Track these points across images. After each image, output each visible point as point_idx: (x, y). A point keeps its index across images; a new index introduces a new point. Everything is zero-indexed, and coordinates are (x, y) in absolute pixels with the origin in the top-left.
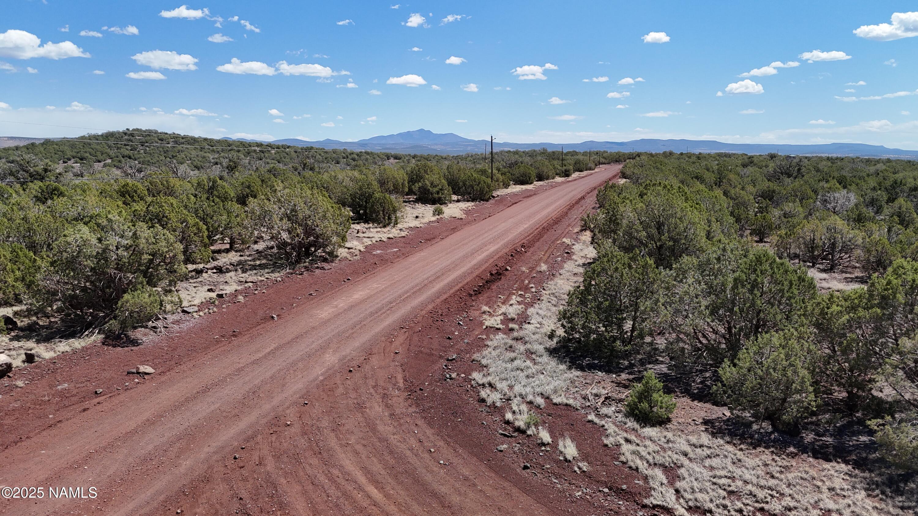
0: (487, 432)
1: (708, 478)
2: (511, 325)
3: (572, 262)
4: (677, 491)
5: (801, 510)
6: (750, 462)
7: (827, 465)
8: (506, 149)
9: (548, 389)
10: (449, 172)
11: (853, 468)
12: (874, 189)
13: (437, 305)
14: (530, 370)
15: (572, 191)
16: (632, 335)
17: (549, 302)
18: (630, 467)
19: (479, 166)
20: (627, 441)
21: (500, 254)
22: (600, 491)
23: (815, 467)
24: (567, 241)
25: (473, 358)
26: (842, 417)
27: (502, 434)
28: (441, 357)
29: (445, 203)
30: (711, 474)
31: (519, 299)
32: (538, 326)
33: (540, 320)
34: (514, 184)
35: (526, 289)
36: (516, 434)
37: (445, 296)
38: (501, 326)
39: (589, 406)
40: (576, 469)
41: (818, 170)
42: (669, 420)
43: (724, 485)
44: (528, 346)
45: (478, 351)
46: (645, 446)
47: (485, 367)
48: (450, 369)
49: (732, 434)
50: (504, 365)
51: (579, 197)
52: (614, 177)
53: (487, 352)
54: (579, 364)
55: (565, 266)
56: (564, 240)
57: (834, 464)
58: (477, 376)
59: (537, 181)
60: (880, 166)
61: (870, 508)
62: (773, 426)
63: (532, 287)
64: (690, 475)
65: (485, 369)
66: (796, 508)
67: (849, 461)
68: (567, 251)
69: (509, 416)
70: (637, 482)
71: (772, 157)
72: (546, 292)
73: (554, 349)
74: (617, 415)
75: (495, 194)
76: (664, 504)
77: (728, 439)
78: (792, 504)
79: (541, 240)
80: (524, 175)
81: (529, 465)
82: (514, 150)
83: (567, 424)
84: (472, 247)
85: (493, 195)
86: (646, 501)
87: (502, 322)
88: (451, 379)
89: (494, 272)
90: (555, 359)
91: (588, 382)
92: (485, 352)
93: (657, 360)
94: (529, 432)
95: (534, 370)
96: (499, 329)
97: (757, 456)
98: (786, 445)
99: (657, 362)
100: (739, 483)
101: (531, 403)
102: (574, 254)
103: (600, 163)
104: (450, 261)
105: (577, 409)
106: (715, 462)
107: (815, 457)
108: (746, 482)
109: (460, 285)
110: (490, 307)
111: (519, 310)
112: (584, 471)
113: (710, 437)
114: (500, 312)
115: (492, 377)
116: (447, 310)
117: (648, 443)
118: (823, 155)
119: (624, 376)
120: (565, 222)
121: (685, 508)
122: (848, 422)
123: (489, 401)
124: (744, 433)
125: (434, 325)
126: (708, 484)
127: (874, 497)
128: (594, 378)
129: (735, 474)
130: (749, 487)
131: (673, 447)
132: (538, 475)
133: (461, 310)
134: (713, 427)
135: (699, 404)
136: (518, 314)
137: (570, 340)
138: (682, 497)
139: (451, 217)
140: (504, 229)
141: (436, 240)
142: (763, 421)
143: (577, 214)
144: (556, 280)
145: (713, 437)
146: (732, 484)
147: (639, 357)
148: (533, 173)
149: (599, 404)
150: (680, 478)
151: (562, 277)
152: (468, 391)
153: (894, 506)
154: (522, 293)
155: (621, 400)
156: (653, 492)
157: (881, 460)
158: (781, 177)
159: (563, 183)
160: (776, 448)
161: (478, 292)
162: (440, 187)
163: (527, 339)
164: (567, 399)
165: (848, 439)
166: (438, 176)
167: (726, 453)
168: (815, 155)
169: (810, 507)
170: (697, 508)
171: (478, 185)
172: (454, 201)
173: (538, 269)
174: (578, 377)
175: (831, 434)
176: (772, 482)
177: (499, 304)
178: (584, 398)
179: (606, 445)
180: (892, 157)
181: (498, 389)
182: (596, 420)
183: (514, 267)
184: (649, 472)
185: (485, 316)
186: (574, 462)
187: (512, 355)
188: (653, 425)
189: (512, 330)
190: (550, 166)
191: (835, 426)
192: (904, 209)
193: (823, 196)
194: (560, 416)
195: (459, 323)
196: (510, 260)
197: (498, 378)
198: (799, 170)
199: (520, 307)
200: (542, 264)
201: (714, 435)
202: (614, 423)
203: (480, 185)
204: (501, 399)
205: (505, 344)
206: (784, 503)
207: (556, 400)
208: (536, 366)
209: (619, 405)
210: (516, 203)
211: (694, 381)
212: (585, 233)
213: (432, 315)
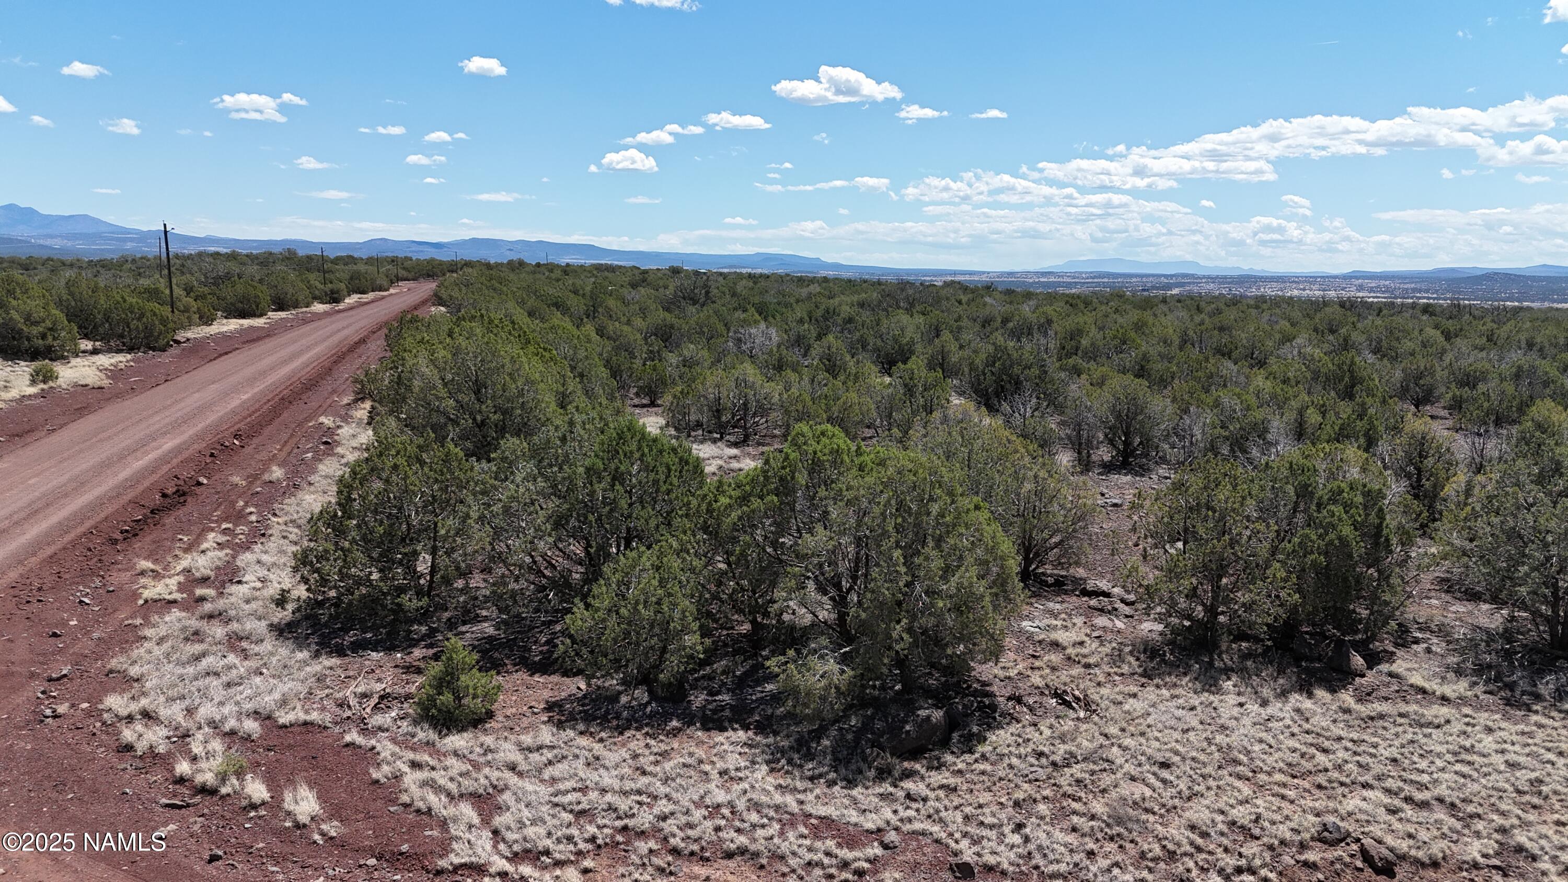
0: (132, 808)
1: (547, 798)
2: (199, 592)
3: (335, 459)
4: (496, 832)
5: (679, 815)
6: (611, 757)
7: (720, 738)
8: (212, 249)
9: (268, 701)
10: (71, 294)
11: (756, 734)
12: (801, 321)
13: (31, 570)
14: (234, 671)
15: (344, 328)
16: (431, 581)
17: (284, 537)
18: (418, 811)
19: (144, 282)
20: (415, 765)
21: (186, 454)
22: (360, 866)
23: (703, 743)
24: (327, 421)
25: (109, 667)
26: (745, 660)
27: (167, 805)
28: (33, 676)
29: (63, 357)
30: (551, 790)
31: (222, 539)
32: (259, 585)
33: (262, 572)
34: (226, 318)
35: (239, 517)
36: (198, 799)
37: (49, 551)
38: (177, 596)
39: (349, 718)
40: (317, 837)
41: (734, 294)
42: (490, 715)
43: (570, 803)
44: (235, 626)
45: (123, 651)
46: (445, 769)
47: (137, 680)
48: (54, 697)
49: (588, 718)
50: (179, 671)
51: (356, 339)
52: (424, 303)
53: (142, 650)
54: (337, 645)
55: (321, 467)
56: (323, 419)
57: (730, 733)
58: (116, 703)
59: (274, 310)
60: (815, 288)
61: (772, 789)
62: (651, 692)
63: (251, 513)
64: (518, 800)
65: (136, 685)
66: (672, 814)
67: (750, 724)
68: (325, 439)
69: (183, 767)
70: (427, 833)
71: (675, 271)
72: (280, 520)
73: (289, 625)
74: (399, 723)
75: (181, 336)
76: (473, 859)
77: (581, 727)
78: (669, 808)
79: (277, 421)
80: (245, 299)
81: (220, 853)
82: (228, 251)
83: (302, 759)
84: (123, 445)
85: (178, 338)
86: (443, 863)
87: (181, 588)
88: (56, 716)
89: (169, 491)
90: (290, 643)
91: (351, 673)
92: (139, 651)
93: (477, 616)
94: (224, 790)
95: (242, 670)
96: (175, 602)
97: (624, 745)
98: (667, 717)
99: (477, 619)
100: (593, 795)
101: (232, 733)
102: (338, 443)
103: (399, 279)
104: (67, 476)
105: (325, 728)
106: (558, 770)
107: (706, 729)
108: (604, 791)
109: (88, 524)
110: (155, 561)
111: (220, 559)
112: (332, 838)
113: (555, 730)
114: (179, 568)
115: (152, 698)
116: (55, 578)
117: (451, 761)
118: (744, 271)
119: (418, 653)
120: (327, 386)
121: (507, 858)
122: (752, 666)
123: (141, 747)
124: (607, 712)
125: (19, 612)
126: (545, 808)
127: (779, 771)
128: (362, 666)
129: (588, 782)
130: (609, 797)
131: (494, 759)
132: (240, 866)
133: (85, 575)
134: (561, 713)
135: (541, 680)
136: (218, 568)
137: (320, 604)
138: (504, 840)
139: (76, 385)
140: (198, 404)
141: (37, 434)
142: (635, 688)
143: (348, 371)
144: (300, 494)
145: (559, 728)
146: (583, 799)
147: (447, 615)
148: (264, 294)
149: (368, 710)
150: (500, 809)
151: (312, 488)
152: (94, 734)
153: (802, 778)
154: (230, 526)
155: (408, 697)
156: (455, 846)
157: (790, 715)
158: (683, 303)
159: (326, 314)
160: (653, 727)
161: (132, 534)
162: (48, 324)
163: (232, 613)
164: (307, 712)
165: (750, 691)
166: (41, 302)
167: (577, 751)
168: (733, 270)
169: (692, 807)
170: (527, 851)
171: (139, 319)
172: (84, 352)
173: (266, 477)
174: (331, 668)
175: (728, 690)
176: (643, 781)
177: (177, 552)
178: (340, 706)
179: (377, 781)
180: (831, 273)
181: (162, 718)
182: (359, 740)
183: (217, 477)
184: (448, 812)
185: (143, 581)
186: (314, 826)
187: (198, 648)
188: (463, 729)
189: (202, 599)
190: (300, 284)
191: (734, 676)
192: (834, 350)
193: (735, 332)
194: (290, 747)
195: (81, 602)
196: (207, 464)
197: (162, 699)
198: (707, 293)
199: (221, 554)
200: (275, 468)
201: (560, 725)
202: (394, 741)
203: (145, 320)
204: (168, 738)
205: (184, 629)
206: (656, 811)
207: (285, 718)
208: (246, 663)
209: (406, 705)
210: (226, 353)
211: (535, 642)
212: (362, 406)
213: (16, 592)
